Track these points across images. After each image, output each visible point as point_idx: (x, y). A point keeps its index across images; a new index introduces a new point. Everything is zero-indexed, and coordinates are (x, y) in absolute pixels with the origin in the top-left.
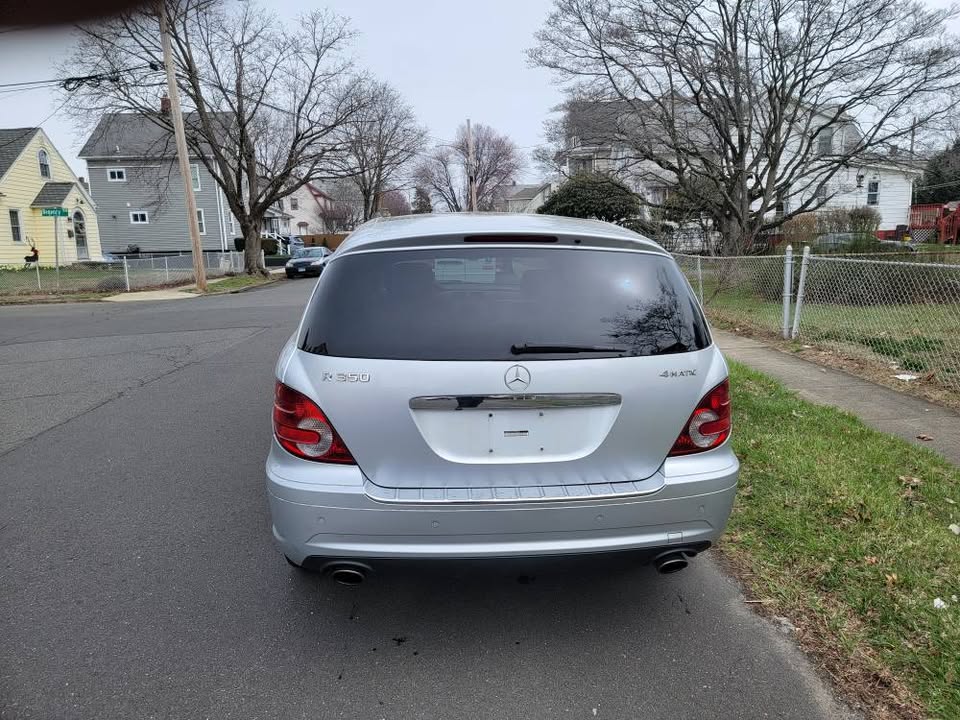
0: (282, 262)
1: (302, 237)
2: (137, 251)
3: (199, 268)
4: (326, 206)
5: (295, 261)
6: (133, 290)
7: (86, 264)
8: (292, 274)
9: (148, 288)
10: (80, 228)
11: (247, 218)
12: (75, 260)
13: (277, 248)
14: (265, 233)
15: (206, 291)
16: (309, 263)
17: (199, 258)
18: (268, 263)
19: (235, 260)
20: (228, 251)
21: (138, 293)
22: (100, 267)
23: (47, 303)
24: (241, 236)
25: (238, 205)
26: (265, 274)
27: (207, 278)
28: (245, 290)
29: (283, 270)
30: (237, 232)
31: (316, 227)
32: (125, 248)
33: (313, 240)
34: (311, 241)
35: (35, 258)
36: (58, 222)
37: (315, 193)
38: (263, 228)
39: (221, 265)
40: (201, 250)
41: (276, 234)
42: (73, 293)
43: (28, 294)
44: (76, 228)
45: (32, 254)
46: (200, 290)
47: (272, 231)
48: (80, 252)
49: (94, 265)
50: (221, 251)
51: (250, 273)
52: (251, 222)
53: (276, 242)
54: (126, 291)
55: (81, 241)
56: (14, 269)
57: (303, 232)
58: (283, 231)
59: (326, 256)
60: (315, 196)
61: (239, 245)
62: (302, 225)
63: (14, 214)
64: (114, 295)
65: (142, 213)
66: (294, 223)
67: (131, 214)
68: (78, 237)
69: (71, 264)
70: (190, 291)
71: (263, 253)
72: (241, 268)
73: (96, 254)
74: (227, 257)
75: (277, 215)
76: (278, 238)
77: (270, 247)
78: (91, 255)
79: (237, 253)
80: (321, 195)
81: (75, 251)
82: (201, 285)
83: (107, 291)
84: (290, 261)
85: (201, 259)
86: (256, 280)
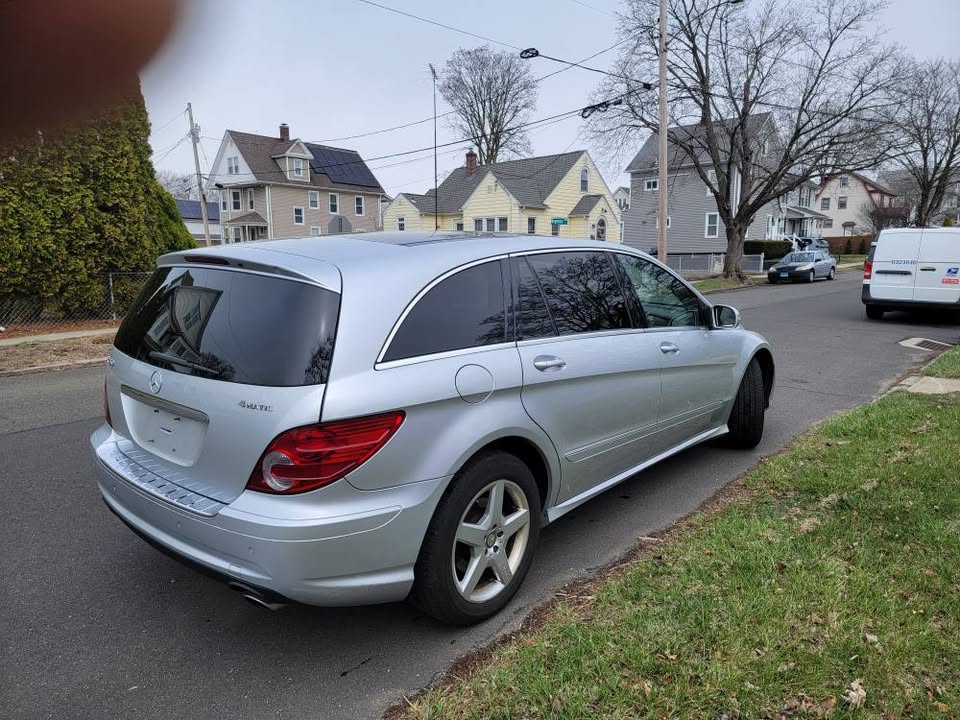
4: (882, 203)
10: (601, 231)
11: (732, 222)
16: (795, 267)
25: (724, 208)
26: (742, 278)
37: (870, 189)
44: (598, 233)
52: (735, 225)
57: (847, 233)
60: (870, 192)
62: (848, 225)
76: (796, 240)
80: (878, 190)
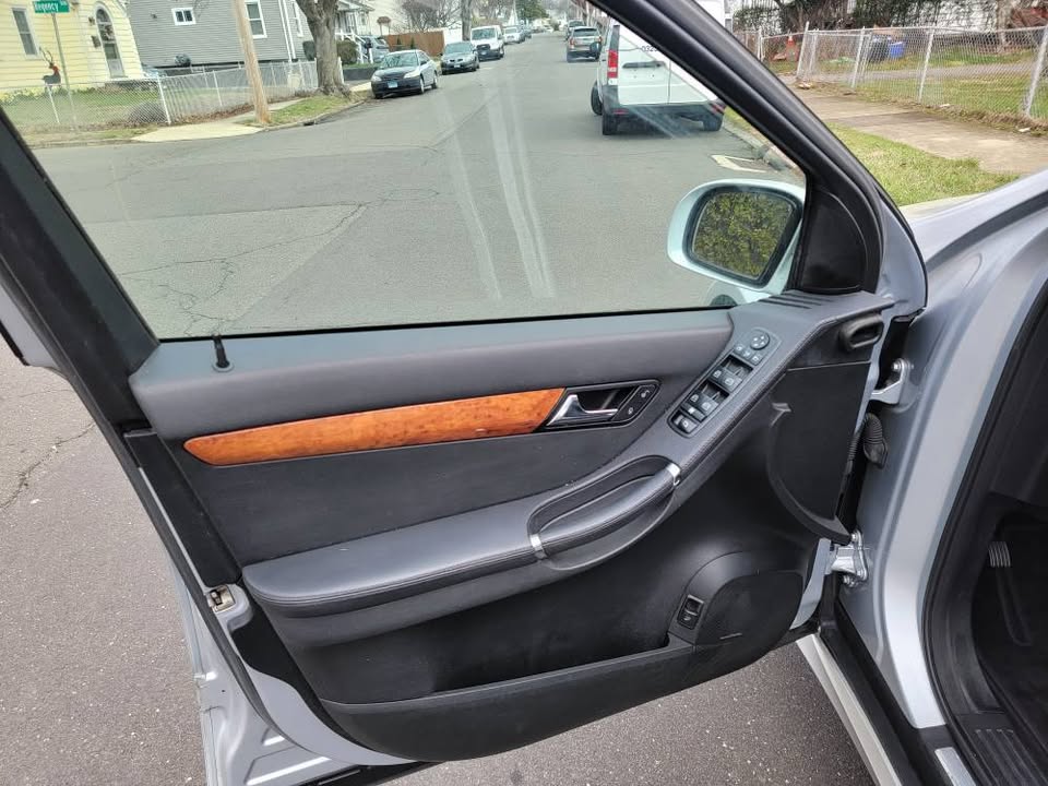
0: (365, 74)
1: (387, 38)
2: (187, 64)
3: (257, 87)
5: (382, 72)
6: (175, 123)
7: (121, 84)
8: (381, 92)
9: (196, 119)
10: (107, 31)
12: (107, 79)
13: (355, 54)
14: (341, 34)
15: (269, 122)
16: (402, 74)
17: (254, 71)
18: (349, 76)
19: (306, 73)
20: (296, 60)
21: (183, 127)
22: (140, 88)
23: (62, 145)
24: (310, 38)
26: (347, 94)
27: (271, 102)
28: (323, 120)
29: (367, 86)
30: (305, 34)
31: (400, 23)
32: (173, 61)
33: (399, 42)
34: (396, 43)
35: (55, 78)
36: (58, 21)
38: (337, 27)
39: (289, 81)
40: (256, 60)
41: (353, 33)
42: (101, 128)
43: (46, 131)
44: (102, 32)
45: (51, 73)
46: (263, 122)
47: (348, 30)
48: (112, 67)
49: (129, 86)
50: (286, 61)
51: (326, 92)
53: (354, 45)
54: (167, 125)
55: (112, 52)
56: (32, 94)
57: (386, 32)
58: (361, 29)
59: (423, 63)
61: (309, 50)
62: (383, 21)
63: (19, 15)
64: (150, 130)
65: (187, 9)
66: (373, 18)
67: (174, 11)
68: (106, 46)
69: (102, 85)
70: (248, 123)
71: (340, 62)
72: (314, 86)
73: (133, 71)
74: (296, 70)
75: (353, 6)
76: (357, 39)
77: (347, 52)
78: (127, 72)
79: (308, 62)
81: (106, 67)
82: (261, 113)
83: (142, 125)
84: (377, 72)
85: (258, 74)
86: (334, 104)
